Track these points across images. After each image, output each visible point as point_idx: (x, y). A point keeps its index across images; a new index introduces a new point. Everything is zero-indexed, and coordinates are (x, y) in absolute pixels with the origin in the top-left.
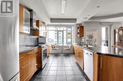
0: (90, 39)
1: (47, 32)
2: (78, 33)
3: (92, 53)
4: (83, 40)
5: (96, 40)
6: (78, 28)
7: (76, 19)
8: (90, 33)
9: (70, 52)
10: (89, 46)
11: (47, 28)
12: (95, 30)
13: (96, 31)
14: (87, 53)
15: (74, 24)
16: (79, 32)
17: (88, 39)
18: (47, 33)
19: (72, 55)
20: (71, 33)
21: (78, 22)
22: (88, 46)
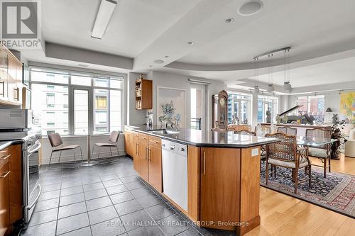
0: (167, 116)
1: (27, 87)
2: (138, 99)
3: (185, 147)
4: (151, 116)
5: (179, 116)
6: (138, 84)
7: (132, 60)
8: (168, 101)
9: (115, 152)
10: (169, 132)
11: (26, 73)
12: (178, 93)
13: (179, 95)
14: (172, 149)
15: (127, 71)
16: (139, 94)
17: (162, 115)
18: (28, 93)
19: (121, 160)
20: (107, 96)
21: (138, 68)
22: (166, 133)
